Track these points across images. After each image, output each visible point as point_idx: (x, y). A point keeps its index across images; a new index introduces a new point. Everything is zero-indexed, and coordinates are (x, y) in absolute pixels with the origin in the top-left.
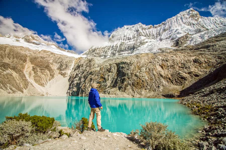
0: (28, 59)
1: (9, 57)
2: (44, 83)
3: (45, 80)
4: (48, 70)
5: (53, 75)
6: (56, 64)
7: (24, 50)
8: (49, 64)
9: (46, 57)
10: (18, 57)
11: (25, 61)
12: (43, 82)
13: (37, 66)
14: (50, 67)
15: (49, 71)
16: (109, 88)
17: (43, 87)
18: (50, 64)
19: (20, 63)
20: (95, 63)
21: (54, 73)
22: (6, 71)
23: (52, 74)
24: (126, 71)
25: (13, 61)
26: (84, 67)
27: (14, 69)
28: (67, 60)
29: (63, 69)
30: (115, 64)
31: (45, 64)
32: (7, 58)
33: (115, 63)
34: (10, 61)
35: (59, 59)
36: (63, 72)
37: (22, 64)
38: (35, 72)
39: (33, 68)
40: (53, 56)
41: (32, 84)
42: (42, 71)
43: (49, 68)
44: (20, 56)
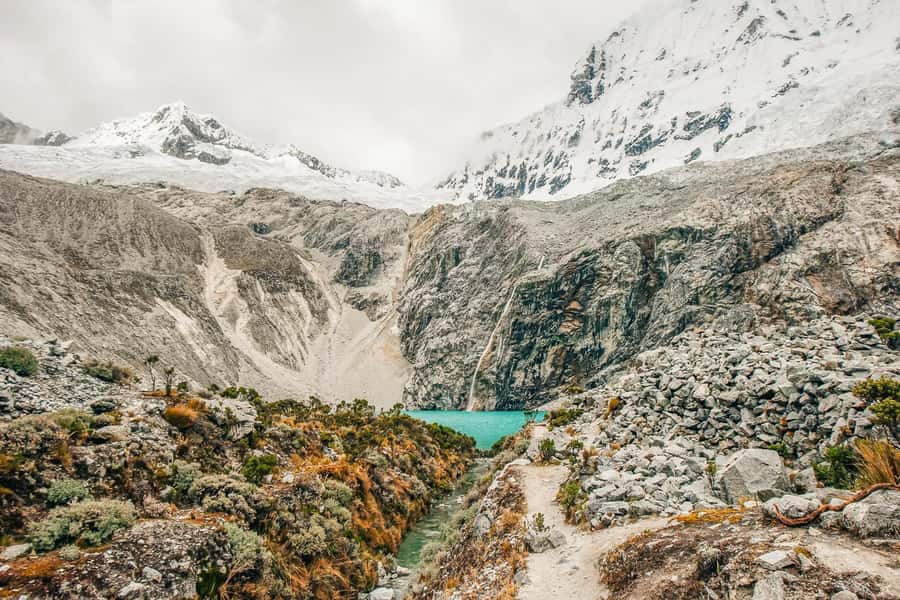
0: (208, 244)
1: (136, 242)
2: (296, 355)
3: (295, 337)
4: (300, 288)
5: (324, 311)
6: (324, 256)
7: (178, 202)
8: (298, 259)
9: (274, 223)
10: (168, 239)
11: (198, 255)
12: (289, 348)
13: (253, 275)
14: (305, 275)
15: (304, 291)
16: (612, 367)
17: (294, 372)
18: (302, 259)
19: (184, 266)
20: (523, 239)
21: (326, 303)
22: (150, 311)
23: (318, 306)
24: (697, 274)
25: (157, 262)
26: (466, 265)
27: (173, 295)
28: (375, 228)
29: (362, 278)
30: (632, 243)
31: (283, 262)
32: (130, 249)
33: (634, 239)
34: (145, 261)
35: (330, 227)
36: (366, 292)
37: (193, 273)
38: (250, 306)
39: (239, 286)
40: (301, 216)
41: (249, 361)
42: (277, 296)
43: (302, 278)
44: (176, 236)
